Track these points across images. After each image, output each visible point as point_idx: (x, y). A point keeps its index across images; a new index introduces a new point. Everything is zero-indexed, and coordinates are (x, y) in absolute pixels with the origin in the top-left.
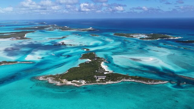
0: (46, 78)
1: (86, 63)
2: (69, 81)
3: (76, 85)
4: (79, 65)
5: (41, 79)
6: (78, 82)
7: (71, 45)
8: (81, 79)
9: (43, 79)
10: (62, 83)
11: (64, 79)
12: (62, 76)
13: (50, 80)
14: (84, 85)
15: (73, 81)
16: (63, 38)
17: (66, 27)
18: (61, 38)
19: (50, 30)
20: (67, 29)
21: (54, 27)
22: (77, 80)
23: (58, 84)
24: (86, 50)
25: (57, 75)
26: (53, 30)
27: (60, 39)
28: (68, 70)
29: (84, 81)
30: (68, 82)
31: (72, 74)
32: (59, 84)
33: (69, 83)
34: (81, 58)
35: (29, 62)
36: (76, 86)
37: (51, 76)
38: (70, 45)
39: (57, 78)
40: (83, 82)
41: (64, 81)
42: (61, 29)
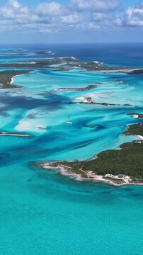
0: (55, 165)
1: (134, 143)
2: (98, 174)
3: (111, 182)
4: (121, 146)
5: (46, 166)
6: (116, 177)
7: (107, 104)
8: (123, 173)
9: (49, 167)
10: (86, 176)
11: (89, 170)
12: (86, 165)
13: (63, 171)
14: (127, 185)
15: (106, 176)
16: (90, 87)
17: (96, 62)
18: (86, 88)
19: (62, 69)
20: (99, 69)
21: (70, 63)
22: (115, 174)
23: (77, 179)
24: (137, 116)
25: (77, 162)
26: (68, 70)
27: (82, 90)
28: (98, 155)
29: (128, 177)
30: (97, 176)
31: (105, 163)
32: (79, 177)
33: (100, 178)
34: (126, 133)
35: (22, 135)
36: (112, 185)
37: (65, 163)
38: (103, 104)
39: (76, 166)
40: (127, 179)
41: (90, 173)
42: (85, 67)
